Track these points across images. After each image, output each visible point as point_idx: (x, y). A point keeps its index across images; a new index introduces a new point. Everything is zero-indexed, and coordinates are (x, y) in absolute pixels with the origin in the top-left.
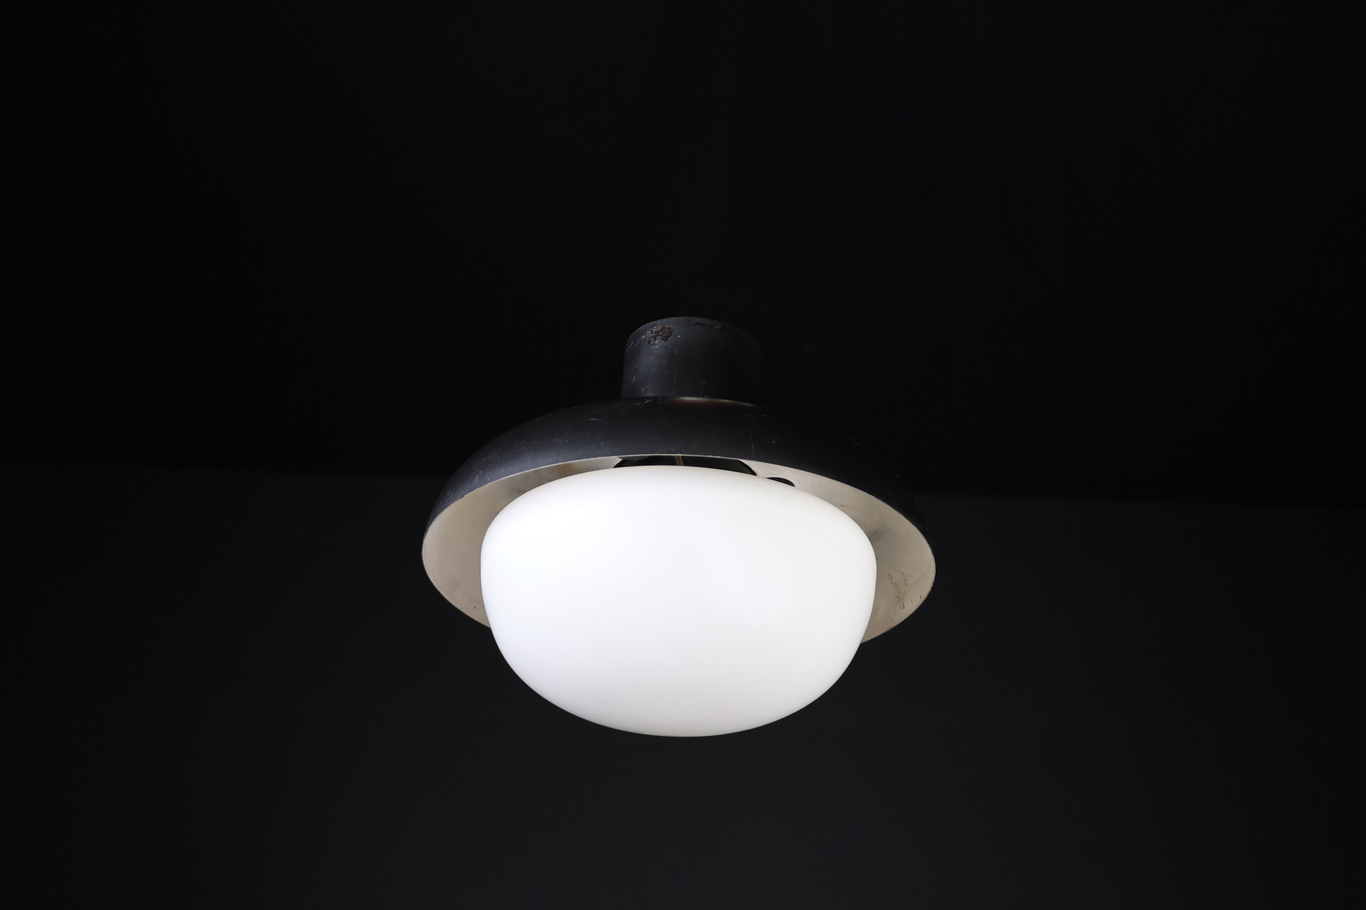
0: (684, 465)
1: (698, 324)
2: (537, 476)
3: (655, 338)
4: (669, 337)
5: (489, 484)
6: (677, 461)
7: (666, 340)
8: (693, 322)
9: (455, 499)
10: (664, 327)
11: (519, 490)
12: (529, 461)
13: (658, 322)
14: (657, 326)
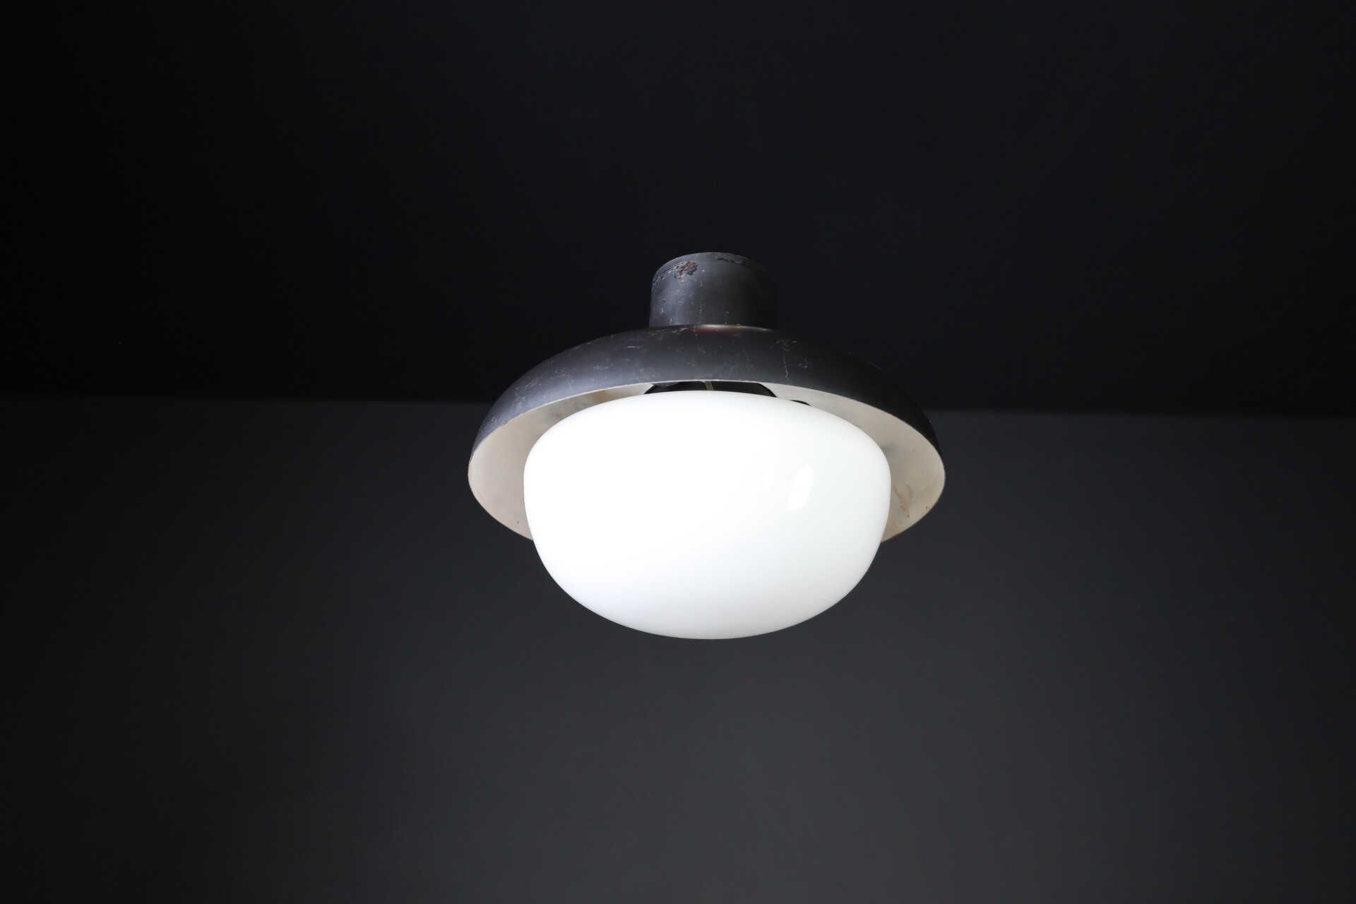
0: (715, 390)
1: (720, 259)
2: (573, 402)
3: (681, 272)
4: (694, 271)
5: (532, 410)
6: (707, 387)
7: (691, 274)
8: (716, 257)
9: (499, 424)
10: (689, 263)
11: (558, 415)
12: (571, 388)
13: (684, 257)
14: (683, 261)
